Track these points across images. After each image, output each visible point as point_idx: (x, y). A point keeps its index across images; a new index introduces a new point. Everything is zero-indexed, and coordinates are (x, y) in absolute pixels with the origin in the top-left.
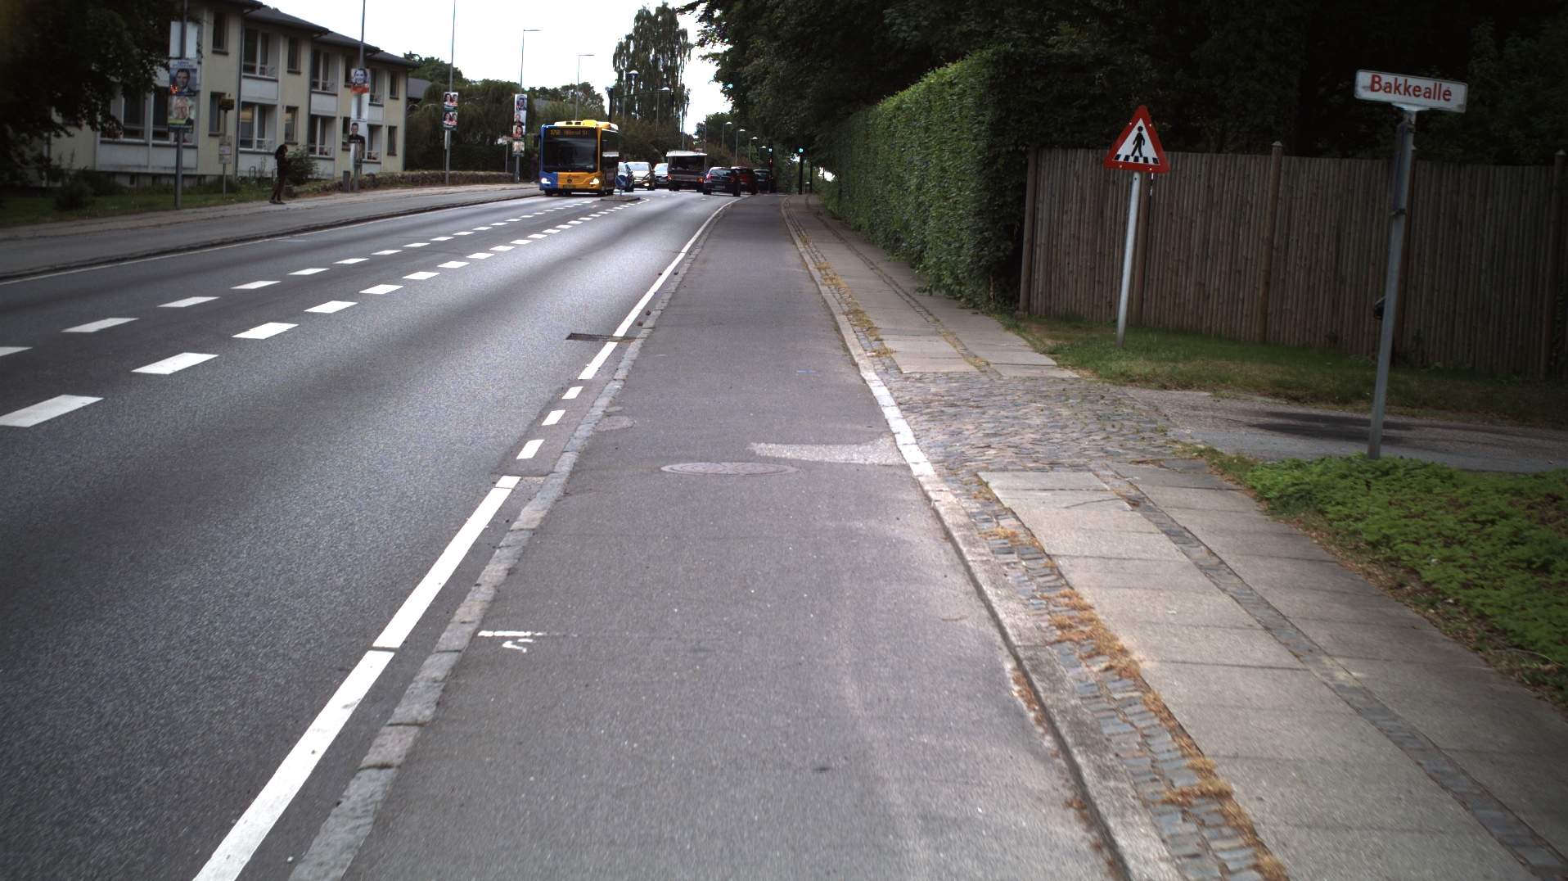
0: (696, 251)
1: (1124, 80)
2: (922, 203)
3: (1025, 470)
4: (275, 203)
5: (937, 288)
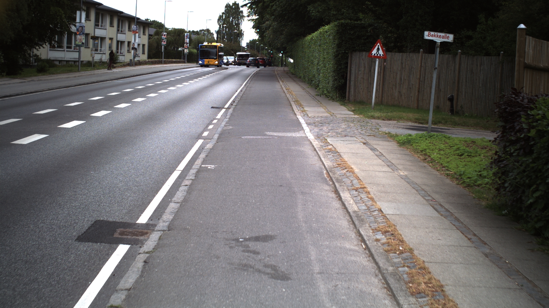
0: (248, 85)
1: (377, 31)
2: (319, 69)
3: (338, 137)
4: (109, 70)
5: (322, 94)
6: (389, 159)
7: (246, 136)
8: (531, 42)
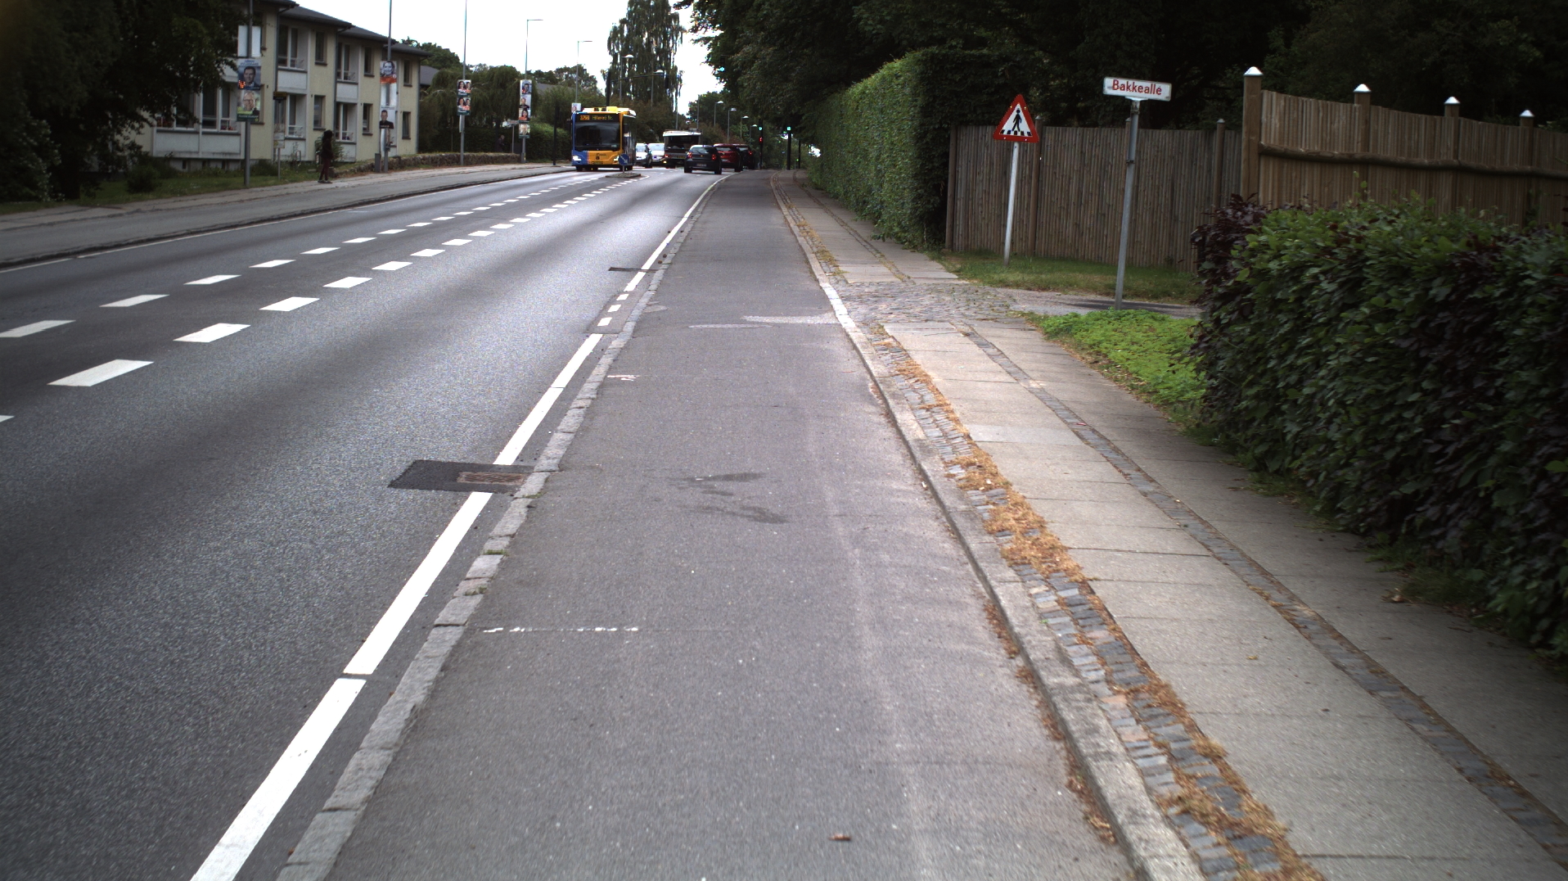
0: (697, 216)
1: (1022, 72)
2: (880, 171)
3: (910, 322)
4: (323, 182)
5: (889, 235)
6: (1015, 362)
7: (699, 323)
8: (1274, 102)
